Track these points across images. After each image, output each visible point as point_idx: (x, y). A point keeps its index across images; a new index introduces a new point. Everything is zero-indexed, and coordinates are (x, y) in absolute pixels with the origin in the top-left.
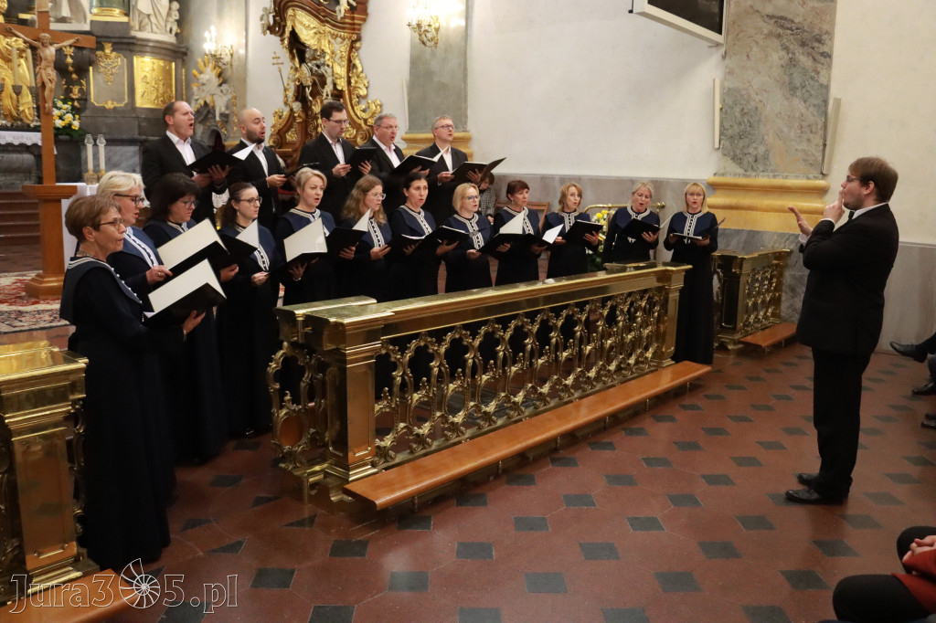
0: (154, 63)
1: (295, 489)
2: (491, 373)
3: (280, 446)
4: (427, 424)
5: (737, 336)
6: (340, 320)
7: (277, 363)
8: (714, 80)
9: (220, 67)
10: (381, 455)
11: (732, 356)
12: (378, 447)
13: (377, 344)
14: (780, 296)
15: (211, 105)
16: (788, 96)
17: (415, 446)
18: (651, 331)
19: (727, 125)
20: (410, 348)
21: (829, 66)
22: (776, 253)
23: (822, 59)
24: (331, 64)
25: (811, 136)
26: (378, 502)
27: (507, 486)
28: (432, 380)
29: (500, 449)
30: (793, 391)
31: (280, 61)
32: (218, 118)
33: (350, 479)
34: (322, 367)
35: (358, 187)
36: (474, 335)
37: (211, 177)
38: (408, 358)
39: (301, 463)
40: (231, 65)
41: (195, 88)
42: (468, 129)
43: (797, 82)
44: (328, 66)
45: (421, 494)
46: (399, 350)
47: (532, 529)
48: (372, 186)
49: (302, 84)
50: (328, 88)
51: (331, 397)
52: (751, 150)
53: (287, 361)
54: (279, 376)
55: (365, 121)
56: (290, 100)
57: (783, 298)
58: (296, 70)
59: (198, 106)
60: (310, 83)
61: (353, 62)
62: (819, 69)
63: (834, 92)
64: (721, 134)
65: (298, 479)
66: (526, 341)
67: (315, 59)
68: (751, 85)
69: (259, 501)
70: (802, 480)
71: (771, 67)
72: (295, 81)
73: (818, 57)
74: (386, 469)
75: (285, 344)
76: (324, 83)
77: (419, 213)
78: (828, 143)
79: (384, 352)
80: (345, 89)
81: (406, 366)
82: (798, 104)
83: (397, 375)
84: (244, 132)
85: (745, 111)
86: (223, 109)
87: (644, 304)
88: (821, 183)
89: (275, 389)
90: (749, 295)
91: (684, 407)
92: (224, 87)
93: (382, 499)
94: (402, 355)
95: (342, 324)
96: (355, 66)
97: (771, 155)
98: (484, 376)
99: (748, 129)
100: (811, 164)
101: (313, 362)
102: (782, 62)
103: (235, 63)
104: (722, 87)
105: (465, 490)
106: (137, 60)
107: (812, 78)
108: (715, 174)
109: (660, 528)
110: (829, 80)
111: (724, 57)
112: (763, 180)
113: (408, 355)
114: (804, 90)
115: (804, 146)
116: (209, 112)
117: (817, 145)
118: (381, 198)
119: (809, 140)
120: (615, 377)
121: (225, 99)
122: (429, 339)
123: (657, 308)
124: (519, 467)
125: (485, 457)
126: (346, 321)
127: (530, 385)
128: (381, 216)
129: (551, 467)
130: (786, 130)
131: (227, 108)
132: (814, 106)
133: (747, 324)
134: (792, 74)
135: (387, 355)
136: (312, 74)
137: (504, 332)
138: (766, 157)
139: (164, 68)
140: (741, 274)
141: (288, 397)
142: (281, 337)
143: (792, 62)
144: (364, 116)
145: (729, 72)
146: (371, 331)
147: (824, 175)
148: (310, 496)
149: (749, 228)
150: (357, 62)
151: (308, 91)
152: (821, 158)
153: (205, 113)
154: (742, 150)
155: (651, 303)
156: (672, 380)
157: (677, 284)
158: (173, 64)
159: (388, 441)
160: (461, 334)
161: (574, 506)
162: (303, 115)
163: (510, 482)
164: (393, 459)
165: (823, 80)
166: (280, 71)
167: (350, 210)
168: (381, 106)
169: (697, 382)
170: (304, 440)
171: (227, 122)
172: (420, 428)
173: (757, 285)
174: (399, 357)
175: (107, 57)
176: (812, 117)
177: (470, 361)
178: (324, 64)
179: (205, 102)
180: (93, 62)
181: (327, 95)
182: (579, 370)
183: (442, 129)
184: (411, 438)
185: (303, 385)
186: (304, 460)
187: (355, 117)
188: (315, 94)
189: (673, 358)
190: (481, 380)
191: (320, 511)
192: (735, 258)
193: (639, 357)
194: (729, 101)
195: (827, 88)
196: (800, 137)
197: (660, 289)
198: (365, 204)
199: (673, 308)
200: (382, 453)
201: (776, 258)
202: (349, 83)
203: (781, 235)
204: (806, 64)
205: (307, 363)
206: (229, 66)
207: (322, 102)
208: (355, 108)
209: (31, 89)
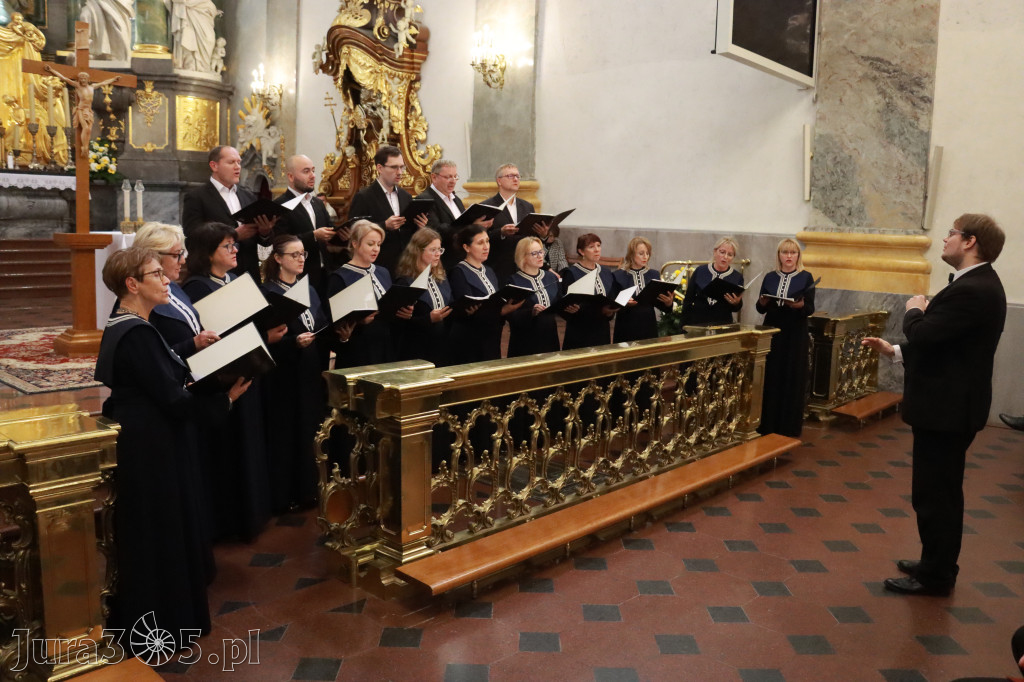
0: (197, 103)
1: (342, 570)
2: (559, 446)
3: (327, 524)
4: (488, 501)
5: (829, 407)
6: (395, 386)
7: (325, 432)
8: (804, 126)
9: (268, 108)
10: (437, 534)
11: (824, 429)
12: (435, 526)
13: (435, 413)
14: (877, 363)
15: (258, 148)
16: (885, 143)
17: (474, 525)
18: (735, 401)
19: (818, 176)
20: (470, 417)
21: (930, 112)
22: (872, 315)
23: (922, 105)
24: (387, 106)
25: (911, 187)
26: (433, 587)
27: (575, 570)
28: (494, 453)
29: (568, 529)
30: (892, 468)
31: (333, 102)
32: (264, 163)
33: (403, 561)
34: (374, 437)
35: (415, 242)
36: (541, 404)
37: (257, 228)
38: (468, 428)
39: (350, 542)
40: (280, 106)
41: (241, 131)
42: (536, 177)
43: (895, 129)
44: (385, 108)
45: (481, 578)
46: (458, 420)
47: (601, 619)
48: (429, 240)
49: (356, 127)
50: (385, 132)
51: (383, 469)
52: (845, 203)
53: (337, 429)
54: (327, 446)
55: (424, 167)
56: (343, 144)
57: (880, 365)
58: (350, 111)
59: (244, 150)
60: (364, 126)
61: (412, 103)
62: (919, 115)
63: (936, 140)
64: (812, 185)
65: (347, 559)
66: (598, 411)
67: (370, 100)
68: (844, 132)
69: (303, 583)
70: (902, 567)
71: (866, 113)
72: (348, 123)
73: (917, 101)
74: (443, 550)
75: (335, 411)
76: (379, 127)
77: (480, 270)
78: (929, 195)
79: (442, 421)
80: (403, 133)
81: (466, 437)
82: (897, 153)
83: (457, 447)
84: (291, 180)
85: (838, 159)
86: (271, 153)
87: (727, 371)
88: (922, 238)
89: (323, 461)
90: (843, 362)
91: (771, 484)
92: (272, 129)
93: (437, 584)
94: (462, 425)
95: (397, 391)
96: (413, 108)
97: (866, 208)
98: (551, 449)
99: (841, 179)
100: (911, 219)
101: (364, 431)
102: (878, 107)
103: (284, 104)
104: (813, 134)
105: (529, 574)
106: (179, 100)
107: (911, 125)
108: (805, 229)
109: (744, 619)
110: (930, 128)
111: (815, 102)
112: (858, 235)
113: (469, 425)
114: (902, 138)
115: (903, 198)
116: (255, 156)
117: (917, 197)
118: (440, 253)
119: (908, 192)
120: (695, 450)
121: (273, 142)
122: (492, 408)
123: (741, 375)
124: (588, 550)
125: (552, 538)
126: (402, 387)
127: (601, 459)
128: (440, 272)
129: (624, 549)
130: (883, 181)
131: (275, 152)
132: (914, 155)
133: (840, 393)
134: (888, 121)
135: (446, 425)
136: (368, 117)
137: (574, 401)
138: (861, 211)
139: (209, 107)
140: (833, 338)
141: (337, 470)
142: (331, 404)
143: (890, 107)
144: (423, 162)
145: (820, 119)
146: (429, 398)
147: (925, 230)
148: (359, 578)
149: (843, 288)
150: (416, 104)
151: (362, 135)
152: (921, 211)
153: (251, 155)
154: (834, 202)
155: (735, 370)
156: (757, 456)
157: (764, 349)
158: (218, 104)
159: (445, 520)
160: (527, 402)
161: (649, 593)
162: (356, 161)
163: (578, 565)
164: (450, 539)
165: (923, 126)
166: (333, 113)
167: (406, 267)
168: (441, 152)
169: (785, 457)
170: (353, 517)
171: (274, 167)
172: (480, 505)
173: (851, 350)
174: (458, 427)
175: (148, 96)
176: (912, 167)
177: (536, 432)
178: (380, 106)
179: (252, 146)
180: (133, 101)
181: (383, 139)
182: (655, 442)
183: (506, 178)
184: (470, 516)
185: (353, 456)
186: (353, 540)
187: (413, 163)
188: (370, 137)
189: (758, 431)
190: (548, 453)
191: (369, 595)
192: (828, 320)
193: (721, 428)
194: (821, 149)
195: (927, 135)
196: (898, 188)
197: (744, 355)
198: (422, 260)
199: (759, 375)
200: (438, 532)
201: (872, 321)
202: (407, 126)
203: (878, 296)
204: (904, 109)
205: (358, 433)
206: (277, 107)
207: (377, 146)
208: (413, 153)
209: (66, 130)
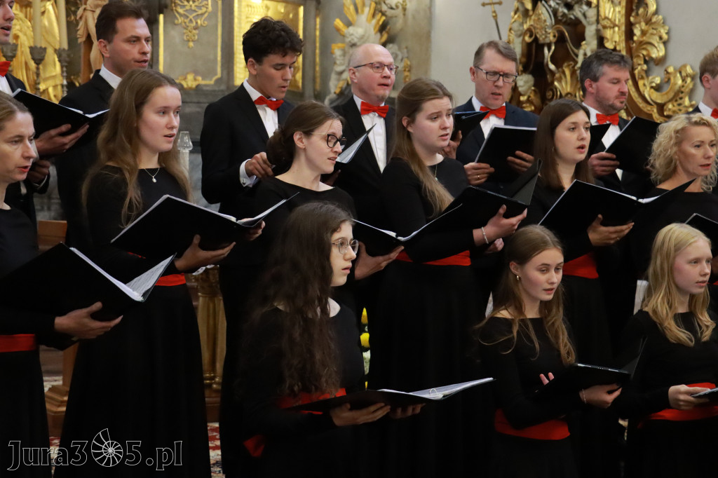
0: (268, 7)
24: (593, 1)
40: (404, 9)
41: (337, 51)
44: (589, 4)
49: (536, 40)
50: (589, 47)
55: (661, 108)
59: (342, 84)
60: (551, 38)
72: (522, 34)
80: (622, 47)
103: (409, 6)
139: (286, 15)
144: (657, 97)
151: (547, 54)
162: (536, 100)
166: (495, 17)
168: (693, 80)
178: (580, 2)
180: (167, 6)
188: (562, 58)
202: (629, 34)
206: (399, 12)
207: (573, 73)
208: (641, 83)
209: (59, 53)
